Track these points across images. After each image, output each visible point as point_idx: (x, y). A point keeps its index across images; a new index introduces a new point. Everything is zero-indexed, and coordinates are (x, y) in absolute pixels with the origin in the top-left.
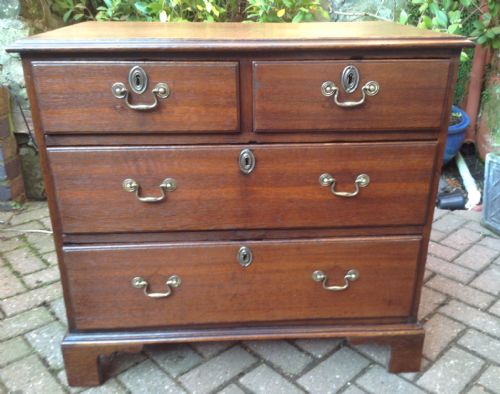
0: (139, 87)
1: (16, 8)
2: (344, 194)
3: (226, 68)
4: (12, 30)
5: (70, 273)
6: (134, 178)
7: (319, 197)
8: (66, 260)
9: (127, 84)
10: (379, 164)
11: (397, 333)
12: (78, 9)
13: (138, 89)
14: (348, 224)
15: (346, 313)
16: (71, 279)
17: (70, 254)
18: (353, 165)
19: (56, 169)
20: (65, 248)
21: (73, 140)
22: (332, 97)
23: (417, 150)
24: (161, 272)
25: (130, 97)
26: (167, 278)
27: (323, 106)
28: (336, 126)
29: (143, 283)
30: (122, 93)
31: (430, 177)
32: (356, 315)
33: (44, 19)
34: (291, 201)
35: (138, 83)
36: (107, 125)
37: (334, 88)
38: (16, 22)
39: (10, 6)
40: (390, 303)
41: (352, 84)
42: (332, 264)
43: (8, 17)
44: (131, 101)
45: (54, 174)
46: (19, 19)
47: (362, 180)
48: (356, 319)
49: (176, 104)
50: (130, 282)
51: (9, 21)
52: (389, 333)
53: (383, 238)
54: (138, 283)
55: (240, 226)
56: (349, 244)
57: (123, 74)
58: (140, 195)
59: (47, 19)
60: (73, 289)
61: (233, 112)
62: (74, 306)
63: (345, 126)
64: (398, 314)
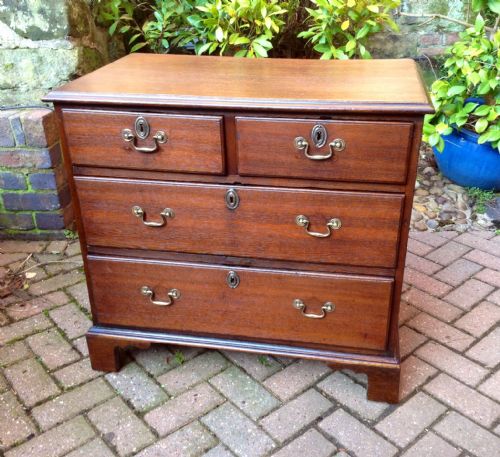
0: (142, 134)
1: (65, 27)
2: (318, 234)
3: (211, 122)
4: (61, 51)
5: (93, 277)
6: (141, 205)
7: (297, 235)
8: (90, 266)
9: (133, 130)
10: (350, 211)
11: (373, 364)
12: (123, 20)
13: (141, 135)
14: (323, 261)
15: (324, 340)
16: (94, 282)
17: (93, 261)
18: (326, 210)
19: (82, 194)
20: (89, 257)
21: (94, 171)
22: (304, 150)
23: (384, 201)
24: (165, 285)
25: (135, 141)
26: (169, 290)
27: (297, 157)
28: (309, 175)
29: (150, 292)
30: (129, 138)
31: (397, 226)
32: (335, 343)
33: (90, 36)
34: (270, 236)
35: (142, 130)
36: (119, 162)
37: (304, 143)
38: (65, 42)
39: (59, 26)
40: (366, 336)
41: (320, 140)
42: (310, 295)
43: (57, 37)
44: (136, 144)
45: (80, 198)
46: (69, 39)
47: (334, 224)
48: (334, 346)
49: (172, 148)
50: (139, 290)
51: (58, 41)
52: (365, 363)
53: (357, 277)
54: (146, 291)
55: (229, 253)
56: (325, 279)
57: (130, 122)
58: (145, 219)
59: (93, 34)
60: (96, 290)
61: (219, 158)
62: (96, 304)
63: (317, 176)
64: (374, 347)
